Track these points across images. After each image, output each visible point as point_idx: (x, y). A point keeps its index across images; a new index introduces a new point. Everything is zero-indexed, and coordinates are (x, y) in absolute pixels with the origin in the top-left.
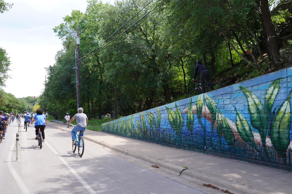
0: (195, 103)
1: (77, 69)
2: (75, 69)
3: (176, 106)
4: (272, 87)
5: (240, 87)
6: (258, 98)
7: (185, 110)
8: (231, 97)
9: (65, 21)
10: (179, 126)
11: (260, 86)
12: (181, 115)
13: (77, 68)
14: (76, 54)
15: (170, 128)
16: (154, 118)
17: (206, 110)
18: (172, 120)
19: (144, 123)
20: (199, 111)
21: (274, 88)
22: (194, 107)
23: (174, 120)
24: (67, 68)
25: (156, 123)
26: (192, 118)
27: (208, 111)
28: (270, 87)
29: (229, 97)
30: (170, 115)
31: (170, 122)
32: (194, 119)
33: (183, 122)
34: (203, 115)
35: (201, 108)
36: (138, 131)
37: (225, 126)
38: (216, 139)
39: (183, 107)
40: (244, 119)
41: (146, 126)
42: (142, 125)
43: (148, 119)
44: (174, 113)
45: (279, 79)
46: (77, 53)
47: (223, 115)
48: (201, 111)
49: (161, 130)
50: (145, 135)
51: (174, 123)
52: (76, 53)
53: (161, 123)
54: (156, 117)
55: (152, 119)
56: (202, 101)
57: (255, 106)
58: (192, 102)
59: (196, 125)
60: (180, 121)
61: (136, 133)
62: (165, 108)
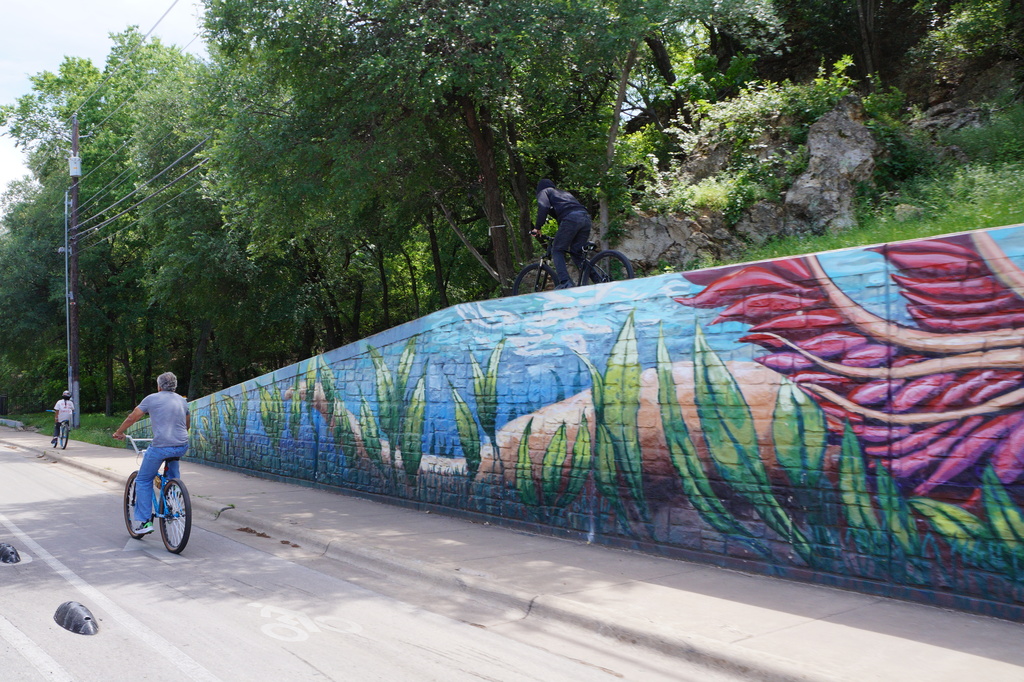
0: (304, 376)
1: (69, 253)
2: (64, 253)
3: (274, 382)
4: (407, 350)
5: (369, 347)
6: (390, 370)
7: (288, 392)
8: (356, 366)
9: (36, 89)
10: (278, 429)
11: (393, 347)
12: (281, 403)
13: (70, 251)
14: (69, 206)
15: (263, 433)
16: (236, 410)
17: (319, 392)
18: (265, 414)
19: (217, 423)
20: (309, 394)
21: (409, 353)
22: (303, 386)
23: (269, 415)
24: (38, 250)
25: (239, 421)
26: (298, 411)
27: (323, 395)
28: (404, 350)
29: (352, 366)
30: (263, 403)
31: (262, 419)
32: (301, 412)
33: (284, 420)
34: (315, 403)
35: (312, 388)
36: (204, 444)
37: (345, 428)
38: (332, 456)
39: (285, 384)
40: (371, 413)
41: (220, 430)
42: (213, 426)
43: (224, 411)
44: (270, 397)
45: (416, 335)
46: (71, 203)
47: (343, 404)
48: (312, 394)
49: (248, 439)
50: (217, 452)
51: (269, 421)
52: (68, 202)
53: (248, 422)
54: (238, 407)
55: (231, 413)
56: (313, 374)
57: (385, 387)
58: (301, 372)
59: (305, 426)
60: (280, 417)
61: (201, 448)
62: (255, 387)
